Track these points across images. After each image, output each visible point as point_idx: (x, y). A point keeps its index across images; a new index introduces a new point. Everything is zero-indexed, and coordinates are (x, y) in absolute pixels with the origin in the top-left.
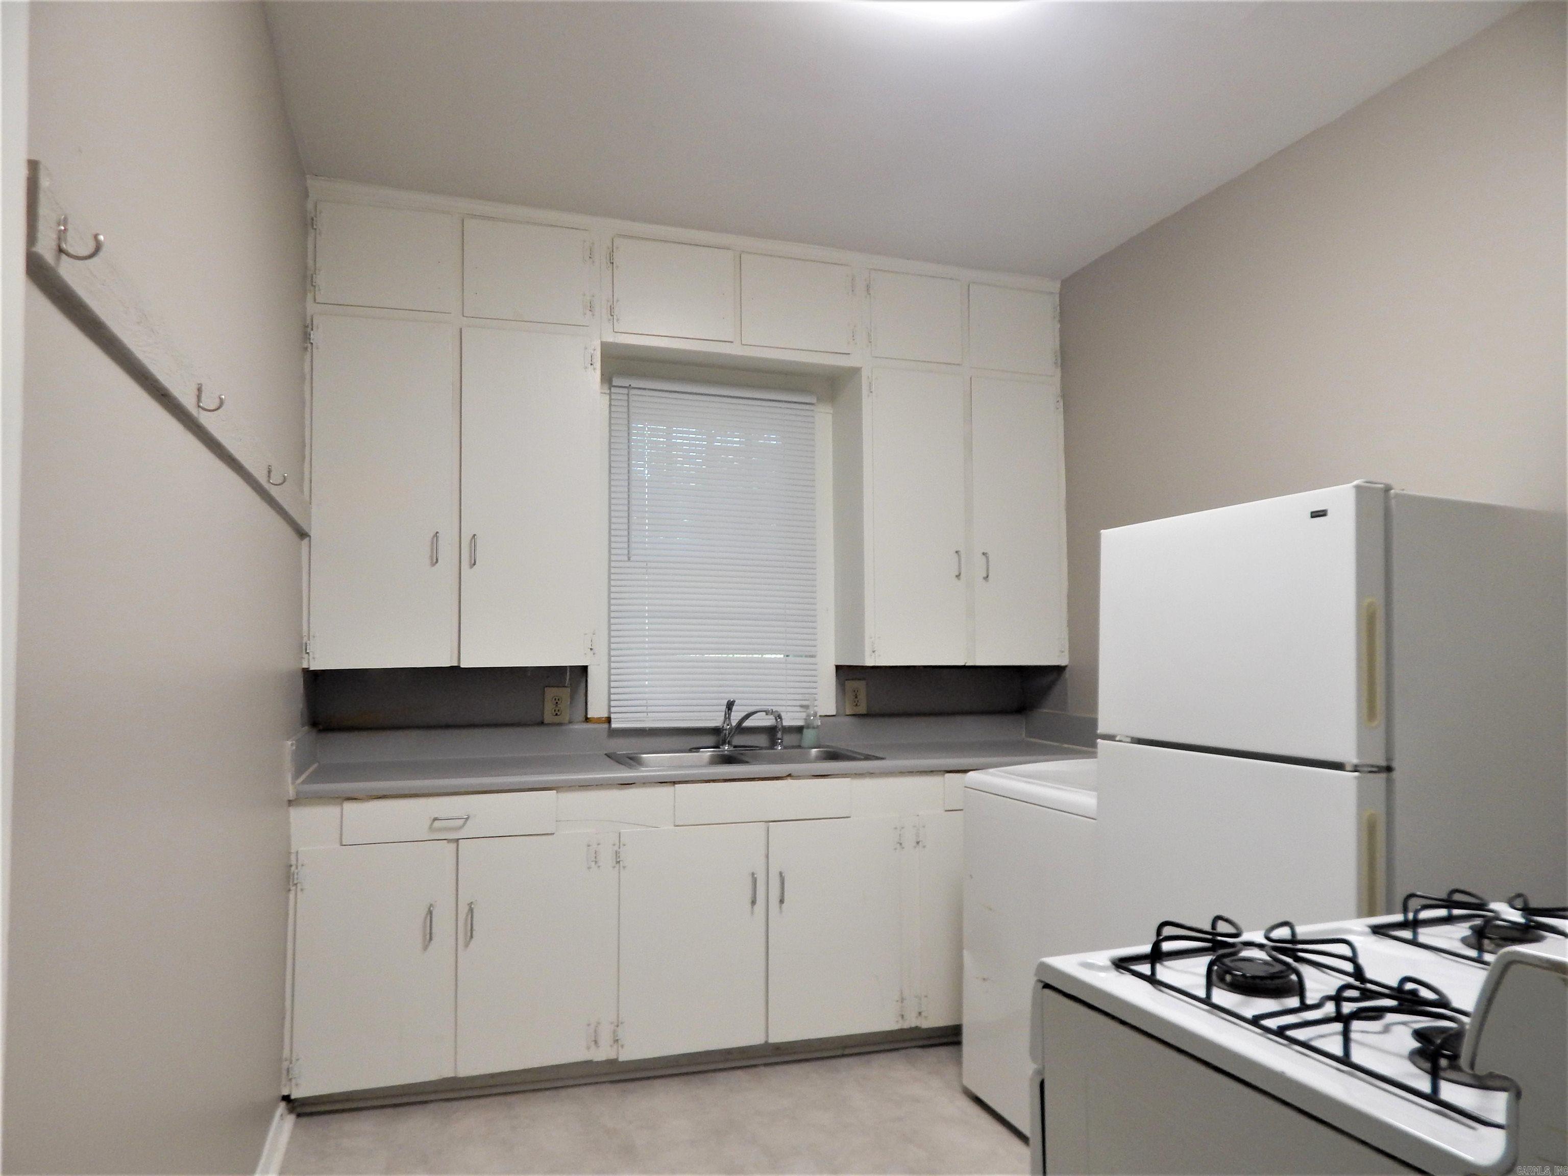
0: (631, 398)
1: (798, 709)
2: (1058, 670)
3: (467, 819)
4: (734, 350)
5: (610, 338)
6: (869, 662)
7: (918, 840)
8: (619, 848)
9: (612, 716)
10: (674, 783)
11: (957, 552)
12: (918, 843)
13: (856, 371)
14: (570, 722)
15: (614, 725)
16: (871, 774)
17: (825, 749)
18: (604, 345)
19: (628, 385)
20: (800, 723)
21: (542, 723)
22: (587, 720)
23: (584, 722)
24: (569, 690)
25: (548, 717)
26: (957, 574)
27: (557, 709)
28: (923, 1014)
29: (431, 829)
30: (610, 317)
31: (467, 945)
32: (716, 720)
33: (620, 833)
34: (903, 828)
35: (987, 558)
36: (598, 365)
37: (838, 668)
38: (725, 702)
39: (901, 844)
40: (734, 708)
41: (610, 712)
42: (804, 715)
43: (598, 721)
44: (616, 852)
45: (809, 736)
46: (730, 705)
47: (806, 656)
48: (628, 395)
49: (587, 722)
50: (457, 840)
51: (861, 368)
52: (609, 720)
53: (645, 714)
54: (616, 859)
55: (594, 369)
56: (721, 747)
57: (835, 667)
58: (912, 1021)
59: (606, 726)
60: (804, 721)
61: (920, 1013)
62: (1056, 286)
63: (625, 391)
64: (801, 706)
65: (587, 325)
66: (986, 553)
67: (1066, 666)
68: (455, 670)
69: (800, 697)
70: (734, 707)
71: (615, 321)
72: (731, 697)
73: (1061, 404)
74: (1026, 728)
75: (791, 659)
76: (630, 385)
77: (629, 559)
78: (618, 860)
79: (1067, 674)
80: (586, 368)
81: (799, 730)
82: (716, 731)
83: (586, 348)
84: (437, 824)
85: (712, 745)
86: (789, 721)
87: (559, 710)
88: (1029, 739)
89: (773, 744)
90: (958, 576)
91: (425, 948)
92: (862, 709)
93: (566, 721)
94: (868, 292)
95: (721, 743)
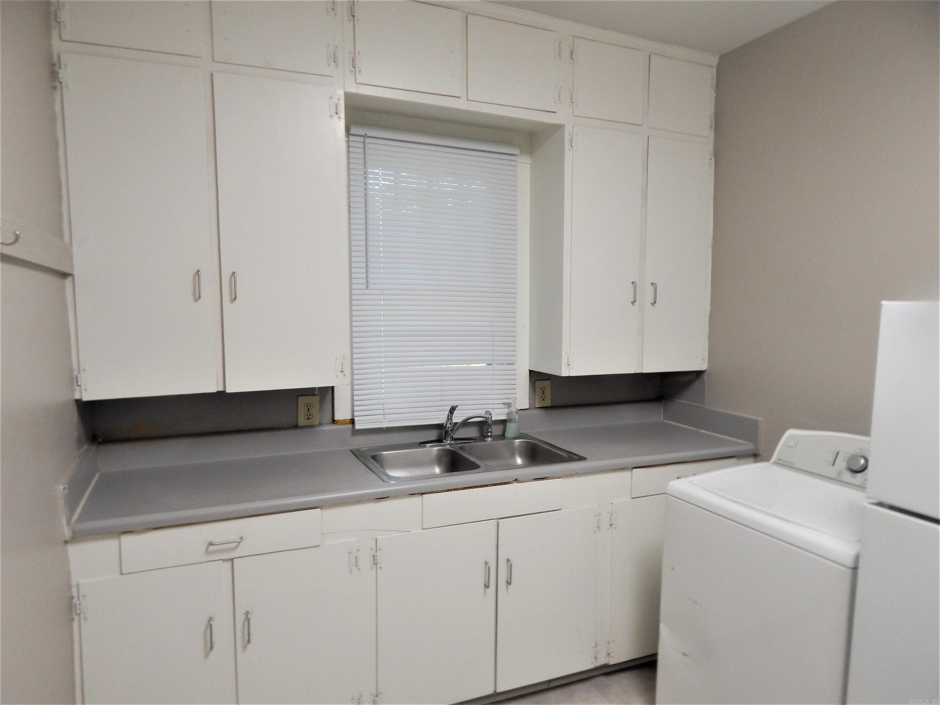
0: (368, 146)
1: (502, 406)
2: (699, 374)
3: (239, 542)
4: (462, 105)
5: (353, 89)
6: (565, 373)
8: (376, 552)
9: (356, 419)
10: (423, 494)
11: (633, 283)
12: (611, 525)
13: (559, 128)
14: (320, 424)
15: (358, 427)
16: (577, 474)
17: (525, 440)
18: (348, 96)
19: (363, 134)
20: (504, 417)
21: (296, 426)
22: (334, 421)
23: (331, 423)
24: (318, 397)
25: (302, 421)
26: (633, 300)
27: (309, 414)
28: (611, 655)
29: (207, 552)
30: (352, 68)
31: (245, 648)
32: (441, 418)
33: (376, 539)
34: (600, 514)
35: (656, 289)
36: (342, 114)
37: (531, 372)
38: (449, 408)
39: (599, 527)
40: (455, 412)
41: (353, 415)
42: (506, 411)
43: (344, 422)
44: (374, 555)
45: (511, 430)
46: (452, 410)
47: (507, 364)
48: (364, 143)
49: (334, 423)
50: (232, 560)
51: (564, 125)
52: (352, 421)
53: (383, 416)
54: (374, 561)
55: (339, 118)
56: (444, 441)
57: (529, 371)
58: (602, 661)
59: (350, 426)
60: (506, 415)
61: (608, 654)
62: (714, 60)
63: (361, 139)
64: (504, 404)
65: (332, 75)
66: (655, 284)
67: (705, 371)
68: (221, 395)
69: (504, 396)
71: (357, 72)
72: (454, 403)
73: (713, 160)
74: (664, 412)
75: (495, 366)
76: (366, 134)
77: (367, 288)
78: (375, 563)
79: (705, 377)
80: (331, 116)
81: (503, 422)
82: (439, 427)
83: (331, 98)
84: (212, 548)
85: (434, 439)
86: (496, 416)
87: (310, 415)
88: (666, 421)
89: (483, 437)
90: (633, 303)
91: (207, 655)
92: (548, 403)
93: (317, 423)
94: (571, 58)
95: (444, 438)
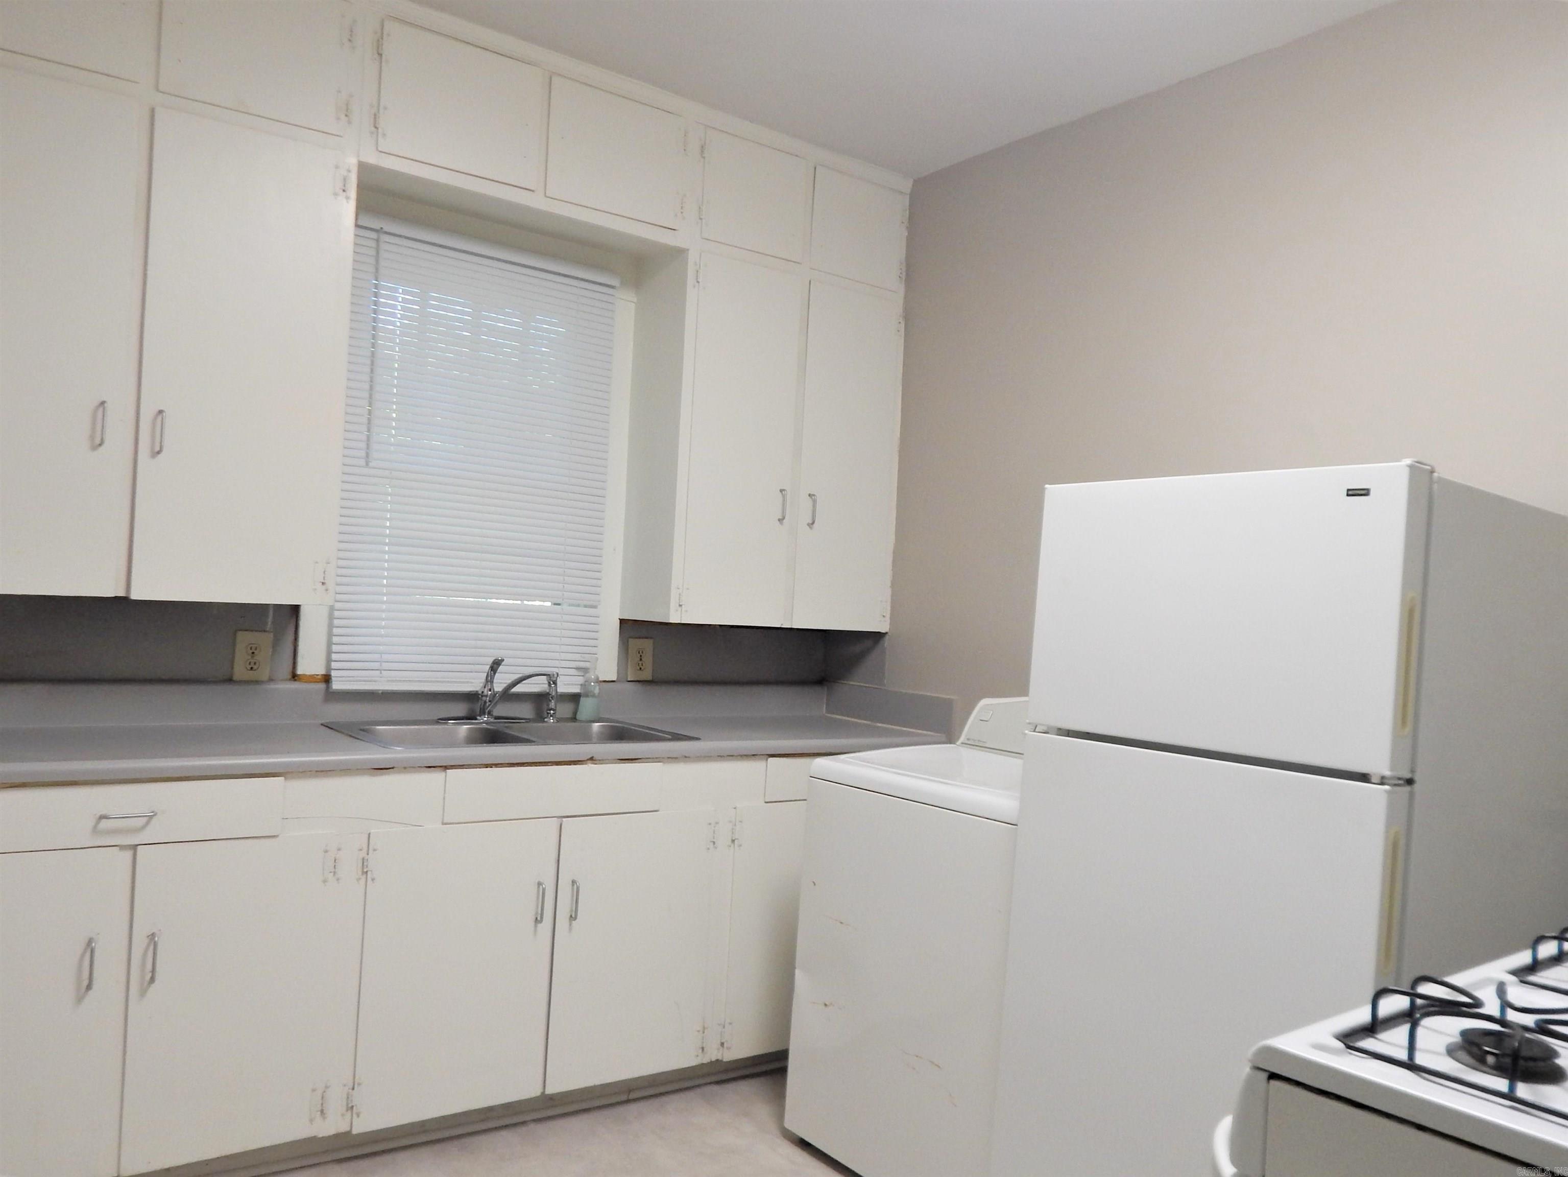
0: (384, 246)
1: (573, 672)
2: (877, 636)
3: (151, 817)
4: (536, 202)
5: (372, 159)
6: (674, 619)
7: (734, 839)
8: (368, 854)
9: (333, 673)
10: (446, 768)
11: (781, 491)
12: (733, 841)
13: (679, 253)
14: (271, 680)
15: (336, 686)
16: (686, 758)
17: (608, 724)
18: (364, 168)
19: (378, 228)
20: (576, 690)
21: (230, 680)
22: (294, 677)
23: (290, 680)
24: (271, 635)
25: (240, 672)
26: (781, 518)
27: (252, 661)
28: (725, 1045)
29: (95, 830)
30: (373, 129)
31: (143, 992)
32: (473, 683)
33: (369, 834)
34: (717, 823)
35: (814, 502)
36: (353, 193)
37: (622, 621)
38: (491, 660)
39: (714, 843)
40: (501, 668)
41: (329, 668)
42: (581, 680)
43: (312, 679)
44: (363, 859)
45: (587, 707)
46: (496, 665)
47: (585, 606)
48: (378, 241)
49: (295, 680)
50: (134, 847)
51: (688, 250)
52: (327, 679)
53: (378, 672)
54: (363, 868)
55: (348, 198)
56: (478, 718)
57: (619, 621)
58: (713, 1054)
59: (322, 686)
60: (579, 687)
61: (722, 1044)
62: (907, 186)
63: (374, 235)
64: (578, 669)
65: (342, 134)
66: (814, 495)
67: (887, 633)
68: (122, 603)
69: (577, 657)
70: (501, 666)
71: (380, 135)
72: (499, 654)
73: (903, 325)
74: (827, 705)
75: (565, 607)
76: (382, 228)
77: (367, 464)
78: (365, 870)
79: (886, 641)
80: (336, 194)
81: (575, 698)
82: (471, 697)
83: (337, 167)
84: (104, 824)
85: (463, 715)
86: (566, 686)
87: (255, 663)
88: (829, 715)
89: (540, 717)
90: (781, 520)
91: (80, 999)
92: (647, 675)
93: (265, 677)
94: (702, 155)
95: (478, 713)
